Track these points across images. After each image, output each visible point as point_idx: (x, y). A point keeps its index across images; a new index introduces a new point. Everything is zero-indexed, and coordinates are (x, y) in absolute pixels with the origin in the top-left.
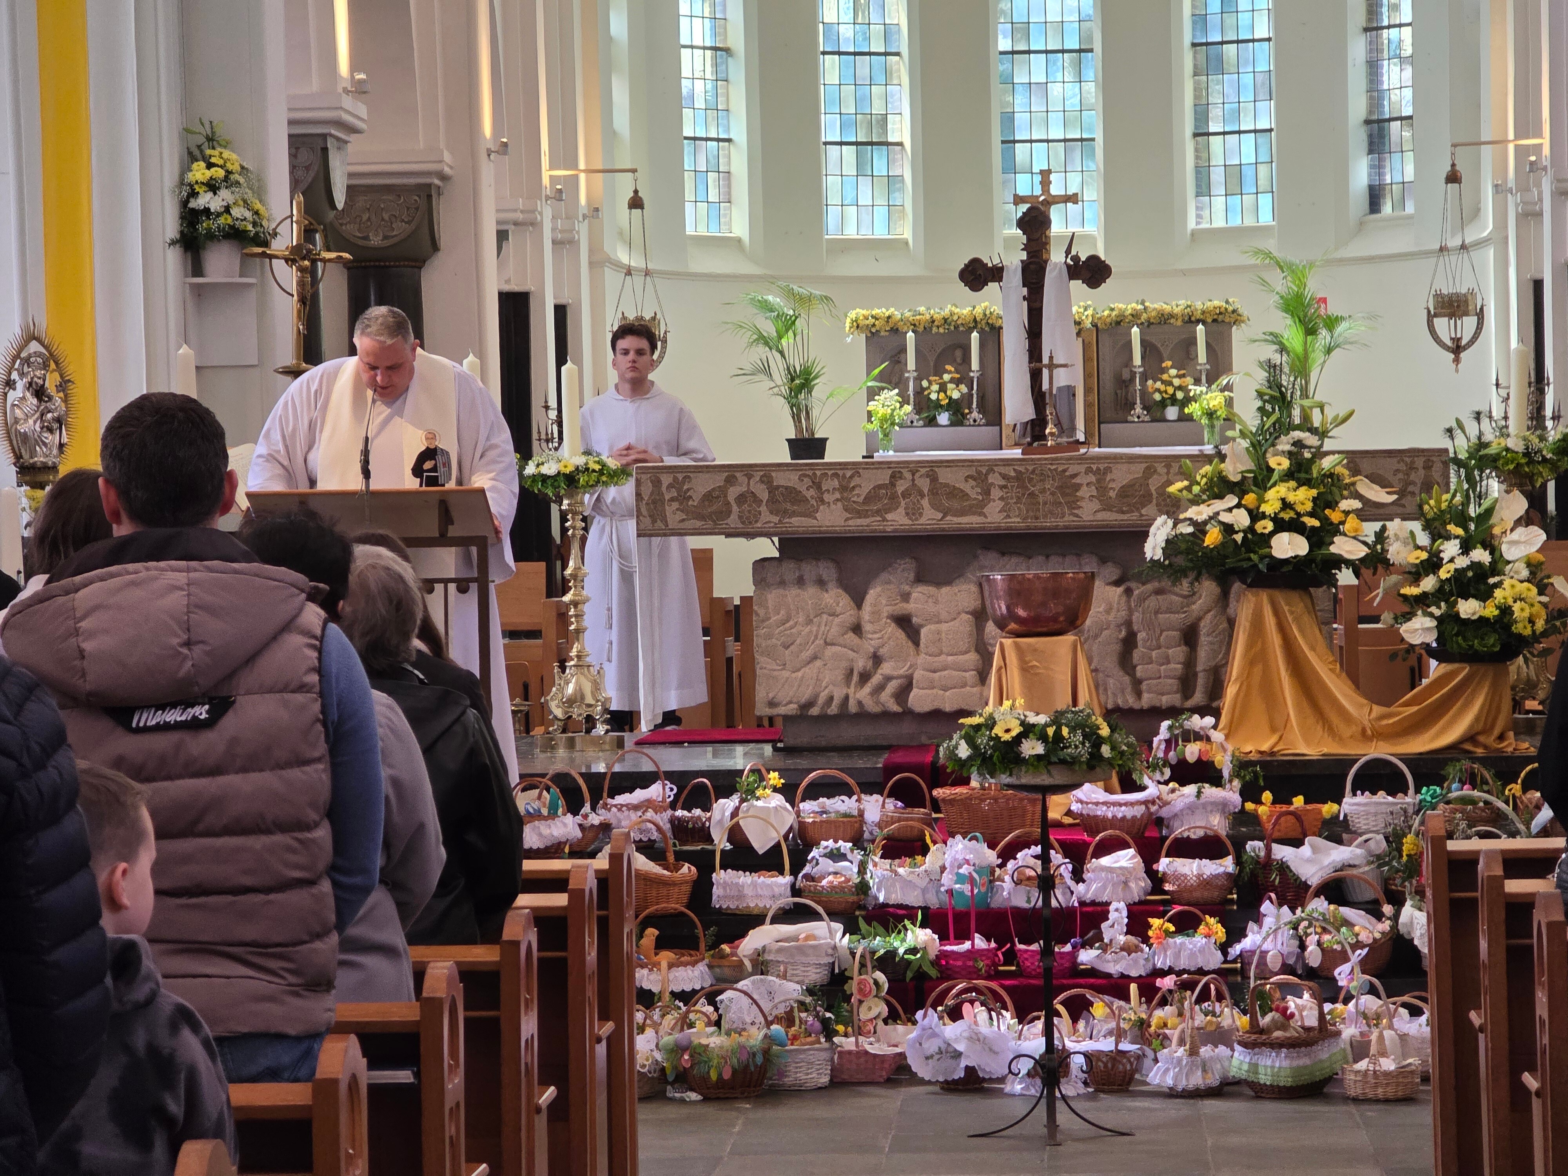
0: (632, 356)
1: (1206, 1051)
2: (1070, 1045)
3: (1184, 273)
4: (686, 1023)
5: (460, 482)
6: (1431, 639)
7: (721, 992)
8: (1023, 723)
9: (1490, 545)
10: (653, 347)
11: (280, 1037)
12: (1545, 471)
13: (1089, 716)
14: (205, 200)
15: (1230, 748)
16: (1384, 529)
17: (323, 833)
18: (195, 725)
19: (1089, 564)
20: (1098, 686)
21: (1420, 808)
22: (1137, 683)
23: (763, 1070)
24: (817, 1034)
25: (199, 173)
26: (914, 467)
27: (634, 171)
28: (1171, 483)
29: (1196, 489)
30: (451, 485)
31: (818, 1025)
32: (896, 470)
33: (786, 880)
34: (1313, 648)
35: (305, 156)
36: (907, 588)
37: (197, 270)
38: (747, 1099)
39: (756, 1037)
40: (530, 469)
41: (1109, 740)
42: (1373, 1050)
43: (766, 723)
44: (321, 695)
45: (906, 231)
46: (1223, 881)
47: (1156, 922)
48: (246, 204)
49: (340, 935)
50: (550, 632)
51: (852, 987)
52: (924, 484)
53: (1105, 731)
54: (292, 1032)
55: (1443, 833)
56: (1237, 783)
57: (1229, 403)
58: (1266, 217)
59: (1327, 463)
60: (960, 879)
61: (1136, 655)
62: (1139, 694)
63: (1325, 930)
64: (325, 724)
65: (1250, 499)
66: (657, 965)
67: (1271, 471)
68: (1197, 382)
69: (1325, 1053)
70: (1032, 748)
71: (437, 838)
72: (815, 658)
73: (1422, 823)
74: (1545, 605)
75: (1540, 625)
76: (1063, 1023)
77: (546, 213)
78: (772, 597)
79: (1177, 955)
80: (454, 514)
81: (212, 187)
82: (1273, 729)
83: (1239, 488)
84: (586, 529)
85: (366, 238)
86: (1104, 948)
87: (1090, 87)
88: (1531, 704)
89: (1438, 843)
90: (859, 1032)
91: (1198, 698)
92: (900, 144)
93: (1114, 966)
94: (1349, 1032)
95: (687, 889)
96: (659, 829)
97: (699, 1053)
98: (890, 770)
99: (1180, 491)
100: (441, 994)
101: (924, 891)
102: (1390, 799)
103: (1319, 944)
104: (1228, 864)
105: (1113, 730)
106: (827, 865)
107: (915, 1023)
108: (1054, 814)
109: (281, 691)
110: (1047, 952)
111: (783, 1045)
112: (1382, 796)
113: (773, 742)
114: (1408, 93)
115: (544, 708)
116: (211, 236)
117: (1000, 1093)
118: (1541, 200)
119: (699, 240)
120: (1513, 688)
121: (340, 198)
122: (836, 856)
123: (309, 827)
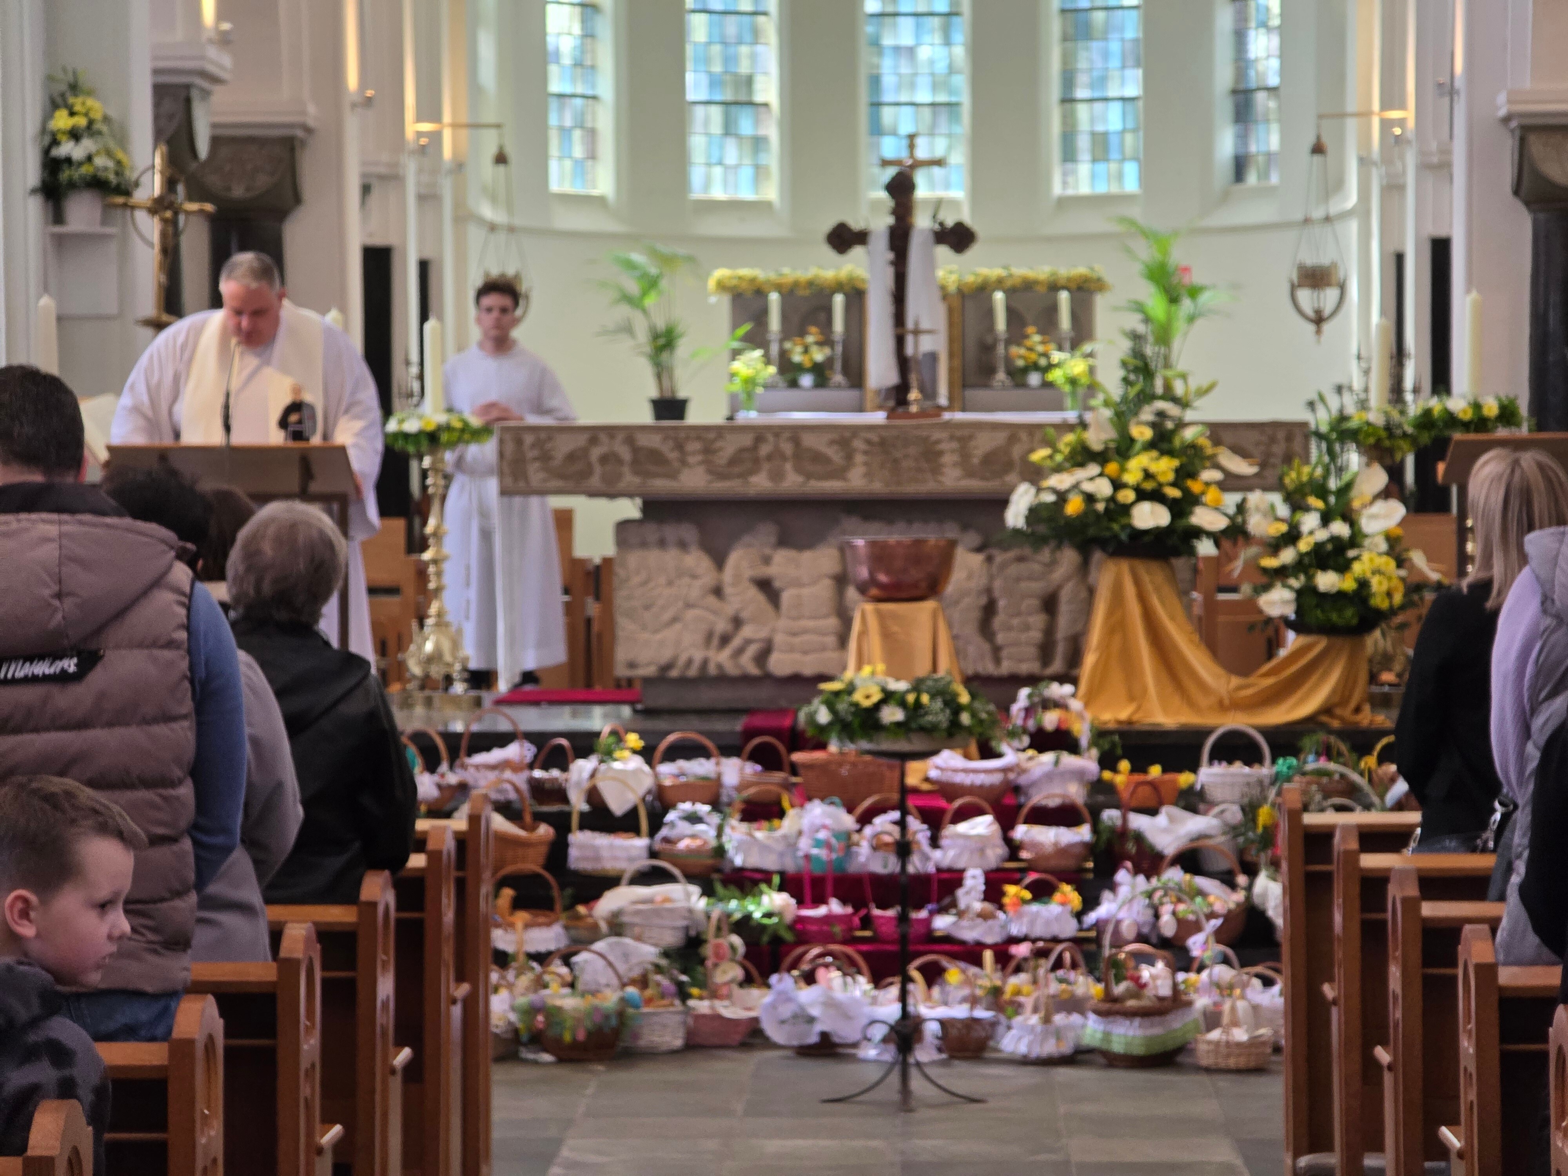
0: (495, 314)
1: (1059, 1019)
2: (924, 1010)
3: (1049, 239)
4: (540, 984)
5: (326, 437)
6: (1290, 612)
7: (575, 953)
8: (884, 690)
9: (1349, 517)
10: (516, 303)
11: (139, 994)
12: (1404, 445)
13: (949, 683)
14: (66, 149)
15: (1088, 716)
16: (1244, 500)
17: (186, 791)
18: (63, 678)
19: (951, 531)
20: (958, 653)
21: (1276, 779)
22: (996, 652)
23: (617, 1032)
24: (673, 996)
25: (62, 121)
26: (778, 431)
27: (498, 126)
28: (1032, 450)
29: (1059, 458)
30: (316, 440)
31: (672, 988)
32: (759, 433)
33: (640, 843)
34: (1172, 618)
35: (168, 105)
36: (767, 551)
37: (58, 217)
38: (600, 1060)
39: (610, 999)
40: (392, 426)
41: (968, 708)
42: (1226, 1019)
43: (624, 683)
44: (189, 652)
45: (771, 192)
46: (1077, 850)
47: (1011, 890)
48: (109, 154)
49: (198, 893)
50: (409, 590)
51: (708, 950)
52: (787, 448)
53: (964, 698)
54: (149, 989)
55: (1299, 805)
56: (1095, 753)
57: (1092, 370)
58: (1131, 184)
59: (1189, 434)
60: (818, 844)
61: (998, 622)
62: (997, 661)
63: (1180, 900)
64: (192, 682)
65: (1112, 468)
66: (512, 925)
67: (1132, 441)
68: (1060, 349)
69: (1177, 1023)
70: (892, 715)
71: (295, 796)
72: (675, 620)
73: (1279, 794)
74: (1403, 579)
75: (1398, 598)
76: (918, 987)
77: (411, 169)
78: (634, 558)
79: (1032, 923)
80: (316, 469)
81: (75, 135)
82: (1131, 698)
83: (1101, 458)
84: (447, 487)
85: (229, 189)
86: (960, 914)
87: (959, 51)
88: (1388, 677)
89: (1294, 816)
90: (714, 995)
91: (1057, 666)
92: (766, 105)
93: (970, 933)
94: (1202, 1002)
95: (543, 850)
96: (517, 790)
97: (553, 1014)
98: (749, 733)
99: (1044, 458)
100: (299, 954)
101: (781, 855)
102: (1247, 769)
103: (1174, 913)
104: (1084, 833)
105: (973, 696)
106: (685, 827)
107: (768, 986)
108: (912, 780)
109: (148, 647)
110: (903, 918)
111: (637, 1007)
112: (1239, 768)
113: (632, 703)
114: (1274, 64)
115: (401, 666)
116: (72, 186)
117: (853, 1058)
118: (1404, 173)
119: (565, 198)
120: (1370, 661)
121: (203, 148)
122: (694, 819)
123: (174, 784)
